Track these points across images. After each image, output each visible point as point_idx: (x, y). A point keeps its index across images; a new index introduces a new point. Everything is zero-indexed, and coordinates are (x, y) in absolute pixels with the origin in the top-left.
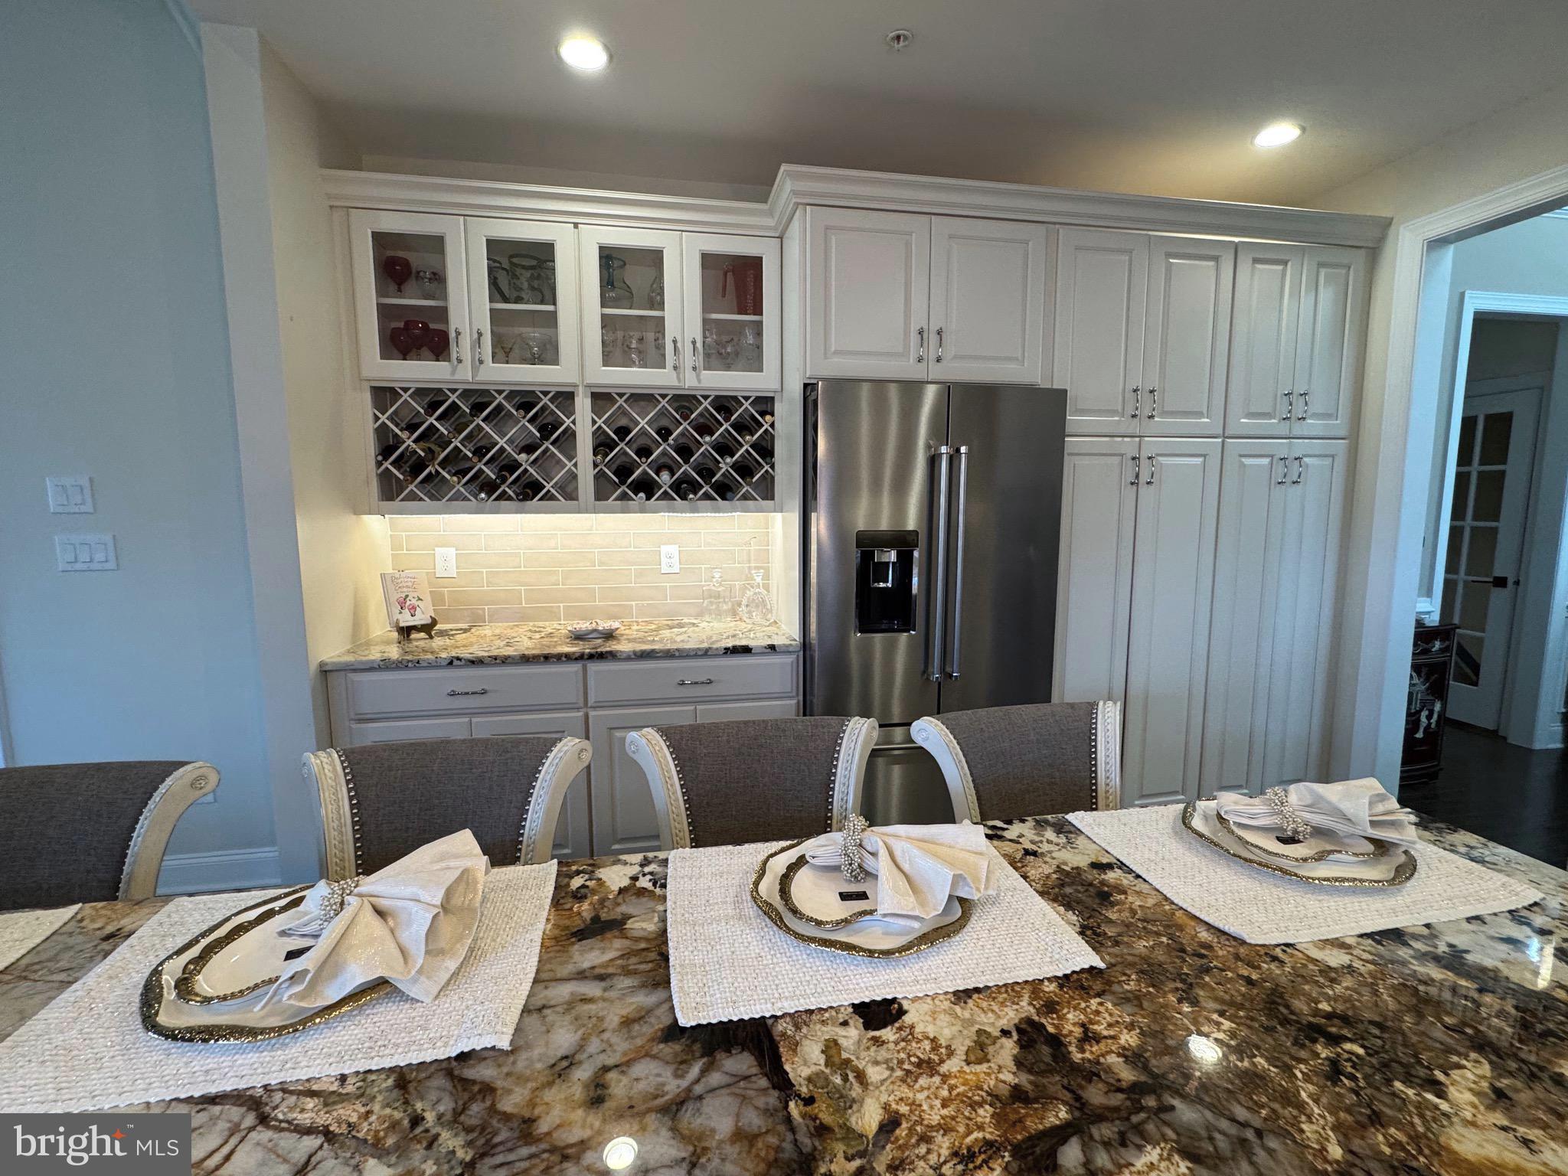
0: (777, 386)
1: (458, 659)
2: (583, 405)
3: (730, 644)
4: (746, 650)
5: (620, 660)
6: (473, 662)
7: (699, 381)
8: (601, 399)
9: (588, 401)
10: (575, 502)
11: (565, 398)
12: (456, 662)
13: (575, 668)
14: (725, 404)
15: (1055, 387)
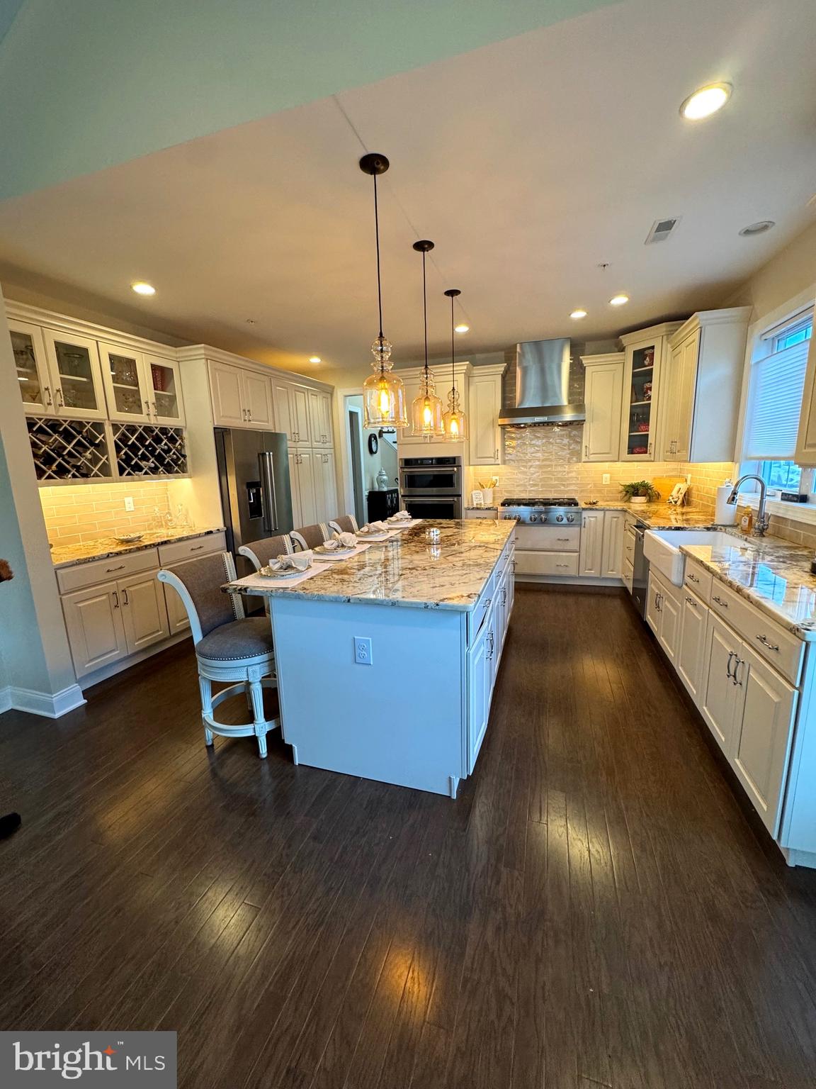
0: (185, 425)
1: (111, 553)
2: (108, 429)
3: (206, 531)
4: (210, 532)
5: (172, 543)
6: (117, 554)
7: (157, 421)
8: (116, 427)
9: (111, 428)
10: (110, 478)
11: (98, 426)
12: (110, 555)
13: (154, 550)
14: (164, 430)
15: (277, 432)
